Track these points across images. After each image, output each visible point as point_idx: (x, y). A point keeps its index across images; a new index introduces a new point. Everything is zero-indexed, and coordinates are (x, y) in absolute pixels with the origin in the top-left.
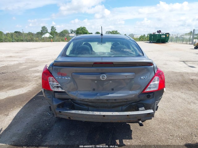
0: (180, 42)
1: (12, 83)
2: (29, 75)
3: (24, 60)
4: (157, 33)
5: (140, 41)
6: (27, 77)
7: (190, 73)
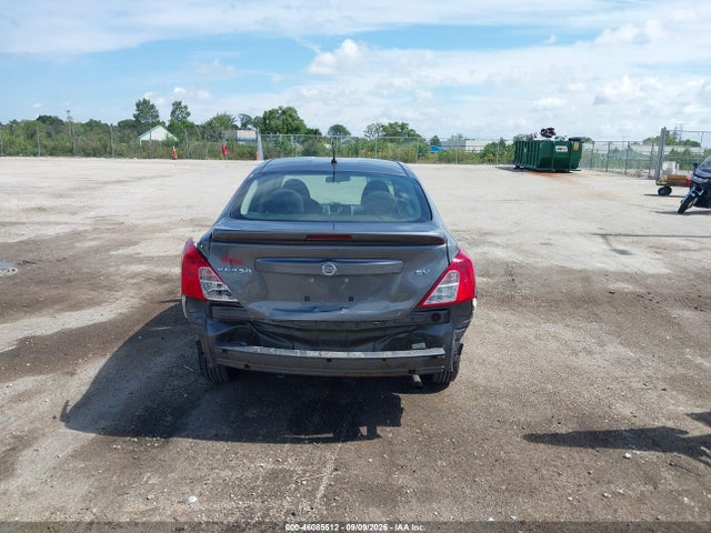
0: (618, 170)
1: (62, 291)
2: (112, 269)
3: (89, 221)
4: (540, 138)
5: (483, 163)
6: (108, 276)
7: (614, 273)
